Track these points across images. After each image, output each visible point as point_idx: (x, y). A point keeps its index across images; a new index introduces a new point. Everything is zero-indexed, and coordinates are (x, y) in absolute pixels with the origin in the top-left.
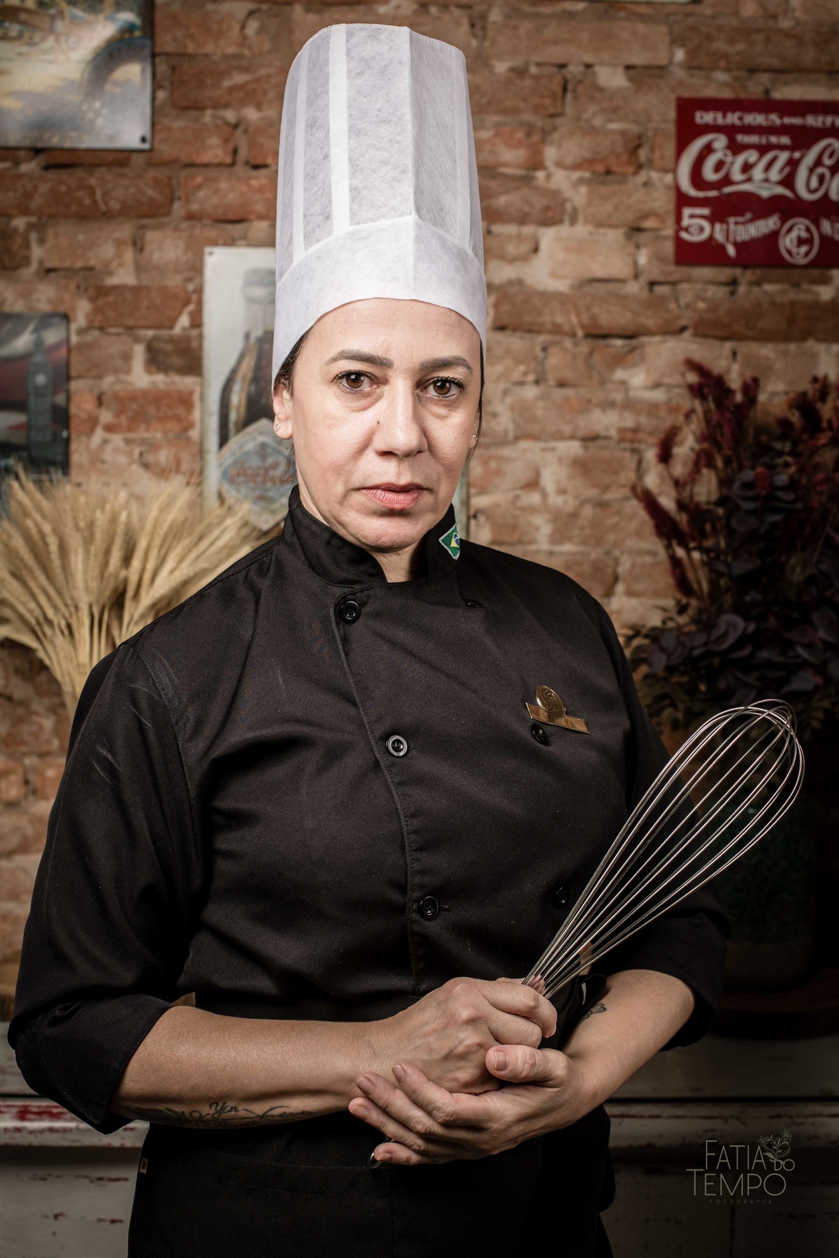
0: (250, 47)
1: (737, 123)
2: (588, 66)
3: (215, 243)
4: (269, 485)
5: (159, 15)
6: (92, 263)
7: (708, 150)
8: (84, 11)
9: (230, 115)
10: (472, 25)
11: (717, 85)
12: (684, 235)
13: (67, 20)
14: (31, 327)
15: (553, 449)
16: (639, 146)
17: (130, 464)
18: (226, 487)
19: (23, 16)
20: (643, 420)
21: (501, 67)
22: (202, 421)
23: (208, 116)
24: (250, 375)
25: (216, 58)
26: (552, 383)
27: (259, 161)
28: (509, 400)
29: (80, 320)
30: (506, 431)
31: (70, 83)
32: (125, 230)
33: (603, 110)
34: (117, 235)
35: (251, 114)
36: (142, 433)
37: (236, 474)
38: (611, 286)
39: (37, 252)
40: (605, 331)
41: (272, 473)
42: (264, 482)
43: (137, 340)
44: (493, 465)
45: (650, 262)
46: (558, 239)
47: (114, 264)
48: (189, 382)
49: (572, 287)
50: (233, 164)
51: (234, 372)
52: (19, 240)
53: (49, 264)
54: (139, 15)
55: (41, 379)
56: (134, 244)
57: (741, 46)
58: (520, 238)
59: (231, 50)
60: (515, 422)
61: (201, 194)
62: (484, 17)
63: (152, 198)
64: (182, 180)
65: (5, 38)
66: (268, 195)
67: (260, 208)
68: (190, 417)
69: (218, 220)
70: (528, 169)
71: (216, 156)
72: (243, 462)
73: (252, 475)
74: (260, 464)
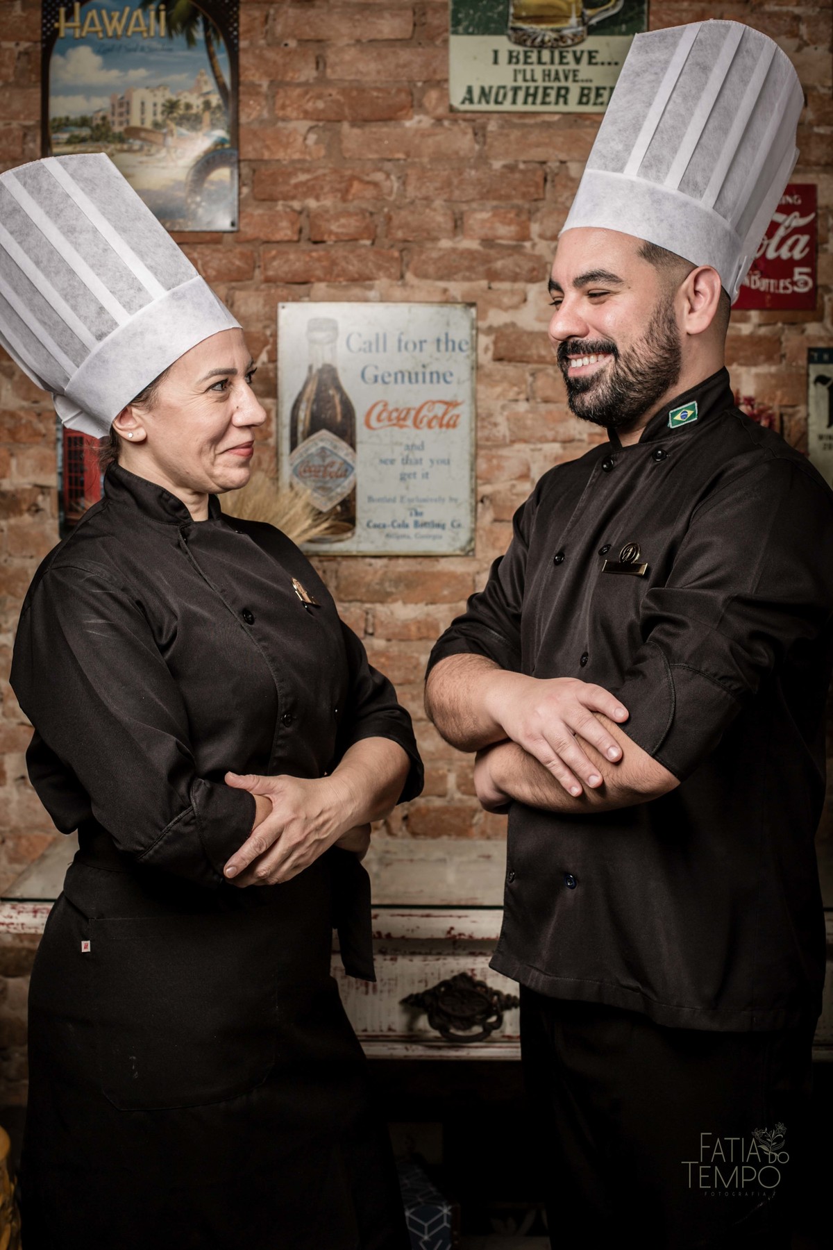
0: (310, 154)
2: (563, 162)
3: (287, 300)
4: (328, 478)
5: (242, 131)
8: (188, 130)
9: (296, 205)
10: (475, 134)
13: (175, 136)
15: (540, 449)
18: (296, 480)
19: (143, 135)
21: (497, 165)
22: (277, 432)
23: (280, 206)
24: (313, 397)
25: (285, 162)
26: (539, 400)
27: (318, 238)
28: (506, 413)
30: (504, 437)
31: (178, 183)
35: (312, 203)
37: (303, 471)
41: (329, 469)
42: (324, 476)
44: (495, 462)
46: (541, 292)
50: (298, 241)
51: (301, 395)
54: (228, 132)
58: (513, 292)
59: (296, 156)
60: (510, 430)
61: (275, 263)
62: (484, 127)
63: (239, 267)
64: (261, 253)
65: (130, 151)
66: (325, 263)
67: (319, 273)
68: (269, 429)
69: (288, 283)
70: (518, 240)
71: (286, 235)
72: (308, 462)
73: (315, 471)
74: (321, 463)
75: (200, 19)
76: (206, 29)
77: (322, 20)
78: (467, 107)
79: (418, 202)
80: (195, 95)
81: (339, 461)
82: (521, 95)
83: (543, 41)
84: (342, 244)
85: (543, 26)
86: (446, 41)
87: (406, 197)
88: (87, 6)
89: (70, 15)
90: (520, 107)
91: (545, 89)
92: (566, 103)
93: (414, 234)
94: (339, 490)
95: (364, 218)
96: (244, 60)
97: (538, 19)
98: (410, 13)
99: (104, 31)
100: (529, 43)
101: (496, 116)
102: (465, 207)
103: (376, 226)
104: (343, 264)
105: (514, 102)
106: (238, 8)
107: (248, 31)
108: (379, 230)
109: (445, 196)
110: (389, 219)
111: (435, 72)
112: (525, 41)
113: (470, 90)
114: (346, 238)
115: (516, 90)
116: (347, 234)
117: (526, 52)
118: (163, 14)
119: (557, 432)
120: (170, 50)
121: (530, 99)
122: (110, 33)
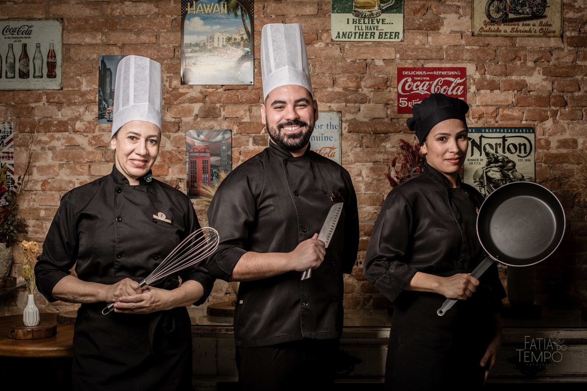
1: (414, 74)
2: (373, 60)
5: (255, 48)
6: (238, 116)
7: (406, 81)
8: (235, 48)
10: (341, 49)
11: (409, 64)
12: (400, 105)
13: (230, 50)
14: (221, 134)
15: (365, 165)
16: (387, 81)
19: (219, 49)
20: (390, 156)
21: (349, 61)
26: (364, 147)
28: (352, 152)
30: (352, 160)
31: (231, 67)
32: (246, 107)
33: (377, 72)
34: (244, 108)
38: (380, 120)
39: (223, 113)
40: (379, 132)
43: (250, 137)
45: (391, 113)
46: (365, 107)
47: (244, 116)
49: (369, 120)
52: (218, 110)
53: (226, 117)
54: (250, 49)
55: (224, 148)
56: (249, 111)
57: (415, 53)
58: (355, 107)
60: (354, 158)
62: (344, 47)
63: (254, 98)
65: (214, 55)
70: (356, 88)
75: (239, 7)
76: (242, 11)
77: (284, 8)
78: (338, 39)
79: (320, 74)
80: (238, 35)
82: (357, 35)
83: (365, 15)
85: (366, 10)
86: (330, 15)
87: (315, 72)
88: (198, 2)
89: (191, 6)
90: (357, 39)
91: (366, 33)
92: (374, 38)
93: (318, 86)
96: (256, 22)
97: (364, 7)
98: (317, 5)
99: (204, 12)
100: (360, 16)
101: (348, 43)
102: (337, 76)
105: (355, 38)
106: (254, 3)
107: (258, 12)
109: (330, 72)
111: (326, 27)
112: (359, 15)
113: (339, 33)
115: (355, 33)
117: (359, 19)
118: (226, 5)
119: (371, 159)
120: (229, 19)
121: (361, 37)
122: (206, 13)
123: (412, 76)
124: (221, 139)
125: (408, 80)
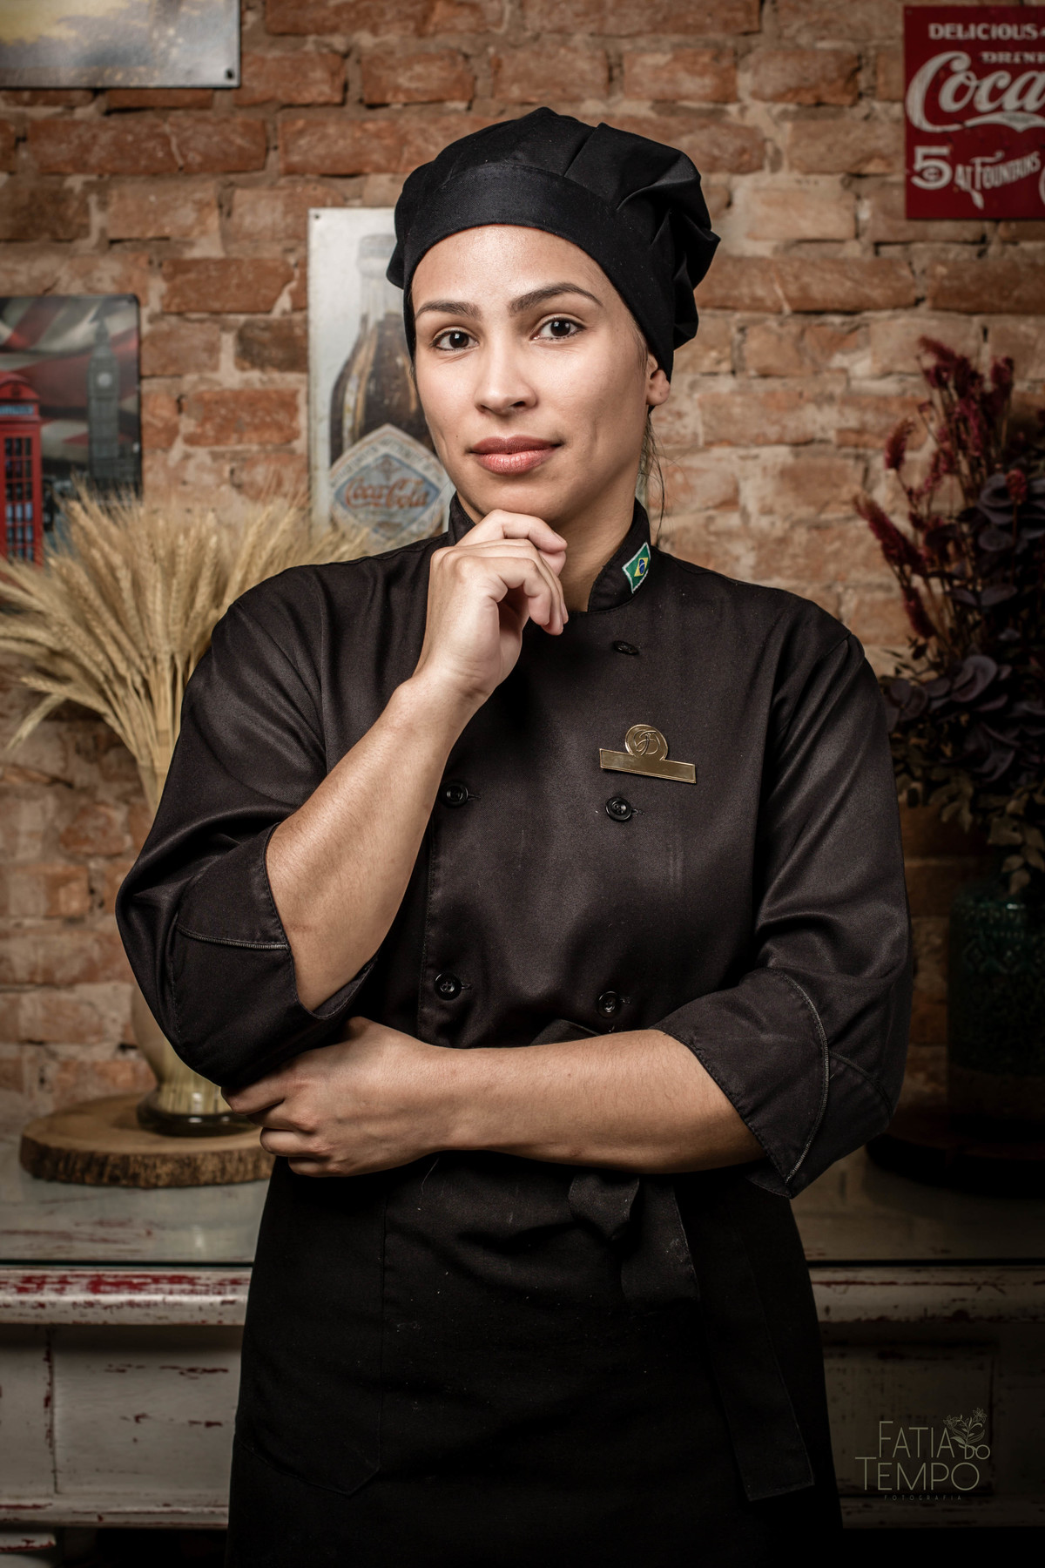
1: (983, 37)
3: (324, 205)
4: (395, 508)
6: (167, 231)
7: (946, 72)
9: (338, 42)
12: (917, 181)
14: (92, 314)
15: (756, 457)
16: (858, 69)
17: (218, 486)
18: (340, 512)
20: (870, 418)
22: (309, 429)
23: (310, 44)
24: (369, 370)
26: (752, 373)
27: (376, 99)
28: (697, 396)
29: (153, 304)
30: (695, 435)
31: (137, 5)
32: (208, 190)
33: (810, 25)
34: (198, 196)
35: (365, 39)
36: (233, 446)
37: (353, 495)
38: (825, 248)
39: (97, 219)
40: (818, 306)
41: (397, 492)
42: (388, 505)
43: (225, 328)
45: (874, 216)
46: (757, 190)
47: (195, 232)
48: (291, 379)
49: (776, 250)
50: (343, 103)
51: (348, 365)
52: (75, 204)
53: (113, 235)
55: (104, 379)
56: (220, 206)
60: (704, 423)
61: (303, 142)
63: (241, 149)
64: (279, 125)
66: (388, 142)
67: (378, 157)
68: (294, 424)
69: (324, 175)
70: (716, 102)
71: (321, 93)
72: (362, 480)
73: (373, 496)
74: (383, 482)
79: (545, 36)
81: (414, 478)
84: (415, 108)
87: (525, 29)
93: (540, 92)
94: (414, 528)
95: (454, 63)
102: (626, 46)
103: (476, 78)
104: (419, 141)
108: (480, 84)
109: (592, 27)
110: (497, 66)
114: (425, 99)
116: (425, 92)
119: (784, 427)
123: (972, 48)
124: (91, 339)
125: (957, 66)
